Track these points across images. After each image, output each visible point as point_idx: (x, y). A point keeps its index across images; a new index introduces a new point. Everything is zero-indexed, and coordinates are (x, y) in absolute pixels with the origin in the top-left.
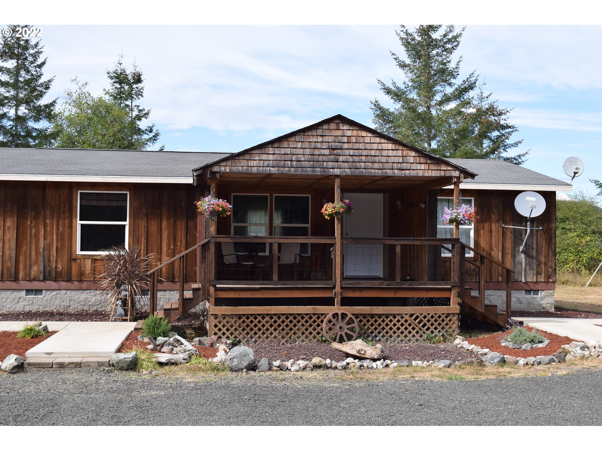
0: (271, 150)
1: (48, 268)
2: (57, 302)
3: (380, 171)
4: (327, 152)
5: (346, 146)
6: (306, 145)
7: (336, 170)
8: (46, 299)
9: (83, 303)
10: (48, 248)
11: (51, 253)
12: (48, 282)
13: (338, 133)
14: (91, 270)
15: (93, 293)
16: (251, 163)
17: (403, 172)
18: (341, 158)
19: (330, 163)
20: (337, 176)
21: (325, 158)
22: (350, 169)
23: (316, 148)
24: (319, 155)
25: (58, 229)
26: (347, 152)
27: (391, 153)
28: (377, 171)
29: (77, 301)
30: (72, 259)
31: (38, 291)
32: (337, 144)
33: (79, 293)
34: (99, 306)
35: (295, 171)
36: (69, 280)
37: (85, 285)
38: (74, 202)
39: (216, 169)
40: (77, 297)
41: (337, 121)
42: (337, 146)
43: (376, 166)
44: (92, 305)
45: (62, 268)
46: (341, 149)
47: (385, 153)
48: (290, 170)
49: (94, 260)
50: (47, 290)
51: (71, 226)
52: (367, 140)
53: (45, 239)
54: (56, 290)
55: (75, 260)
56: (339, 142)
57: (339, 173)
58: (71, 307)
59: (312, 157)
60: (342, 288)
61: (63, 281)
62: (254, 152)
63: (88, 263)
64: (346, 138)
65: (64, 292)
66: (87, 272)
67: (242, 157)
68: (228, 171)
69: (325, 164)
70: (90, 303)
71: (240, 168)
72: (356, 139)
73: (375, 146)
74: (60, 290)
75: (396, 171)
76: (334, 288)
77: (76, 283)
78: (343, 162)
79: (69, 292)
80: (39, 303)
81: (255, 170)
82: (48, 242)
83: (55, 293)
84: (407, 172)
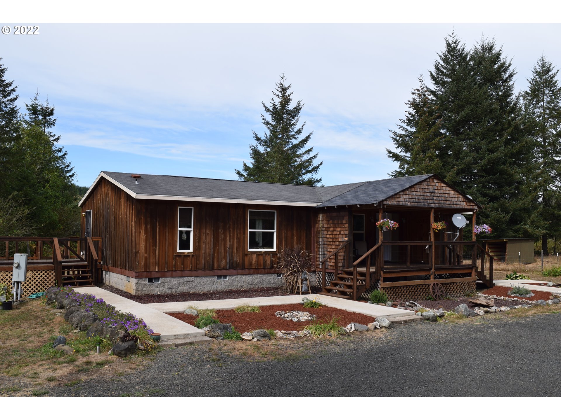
0: (407, 193)
1: (231, 261)
2: (236, 283)
3: (449, 205)
4: (429, 194)
5: (436, 191)
6: (421, 190)
7: (433, 204)
8: (229, 281)
9: (250, 283)
10: (232, 247)
11: (233, 251)
12: (231, 270)
13: (433, 184)
14: (256, 262)
15: (256, 276)
16: (400, 200)
17: (457, 206)
18: (435, 198)
19: (430, 201)
20: (432, 208)
21: (428, 198)
22: (438, 204)
23: (425, 192)
24: (426, 196)
25: (237, 235)
26: (437, 195)
27: (453, 196)
28: (448, 205)
29: (247, 282)
30: (246, 254)
31: (225, 277)
32: (433, 190)
33: (248, 276)
34: (260, 285)
35: (417, 205)
36: (243, 268)
37: (252, 271)
38: (246, 217)
39: (385, 203)
40: (247, 279)
41: (433, 178)
42: (433, 191)
43: (448, 202)
44: (256, 284)
45: (240, 261)
46: (435, 193)
47: (451, 196)
48: (415, 204)
49: (258, 254)
50: (230, 275)
51: (245, 233)
52: (444, 188)
53: (230, 242)
54: (235, 275)
55: (247, 255)
56: (434, 189)
57: (434, 206)
58: (244, 286)
59: (424, 197)
60: (435, 269)
61: (240, 269)
62: (400, 193)
63: (254, 256)
64: (436, 187)
65: (240, 276)
66: (254, 263)
67: (395, 196)
68: (390, 204)
69: (429, 201)
70: (254, 283)
71: (395, 202)
72: (440, 188)
73: (447, 192)
74: (238, 275)
75: (455, 206)
76: (431, 269)
77: (247, 270)
78: (436, 200)
79: (242, 276)
80: (225, 284)
81: (401, 204)
82: (231, 243)
83: (234, 277)
84: (459, 206)
